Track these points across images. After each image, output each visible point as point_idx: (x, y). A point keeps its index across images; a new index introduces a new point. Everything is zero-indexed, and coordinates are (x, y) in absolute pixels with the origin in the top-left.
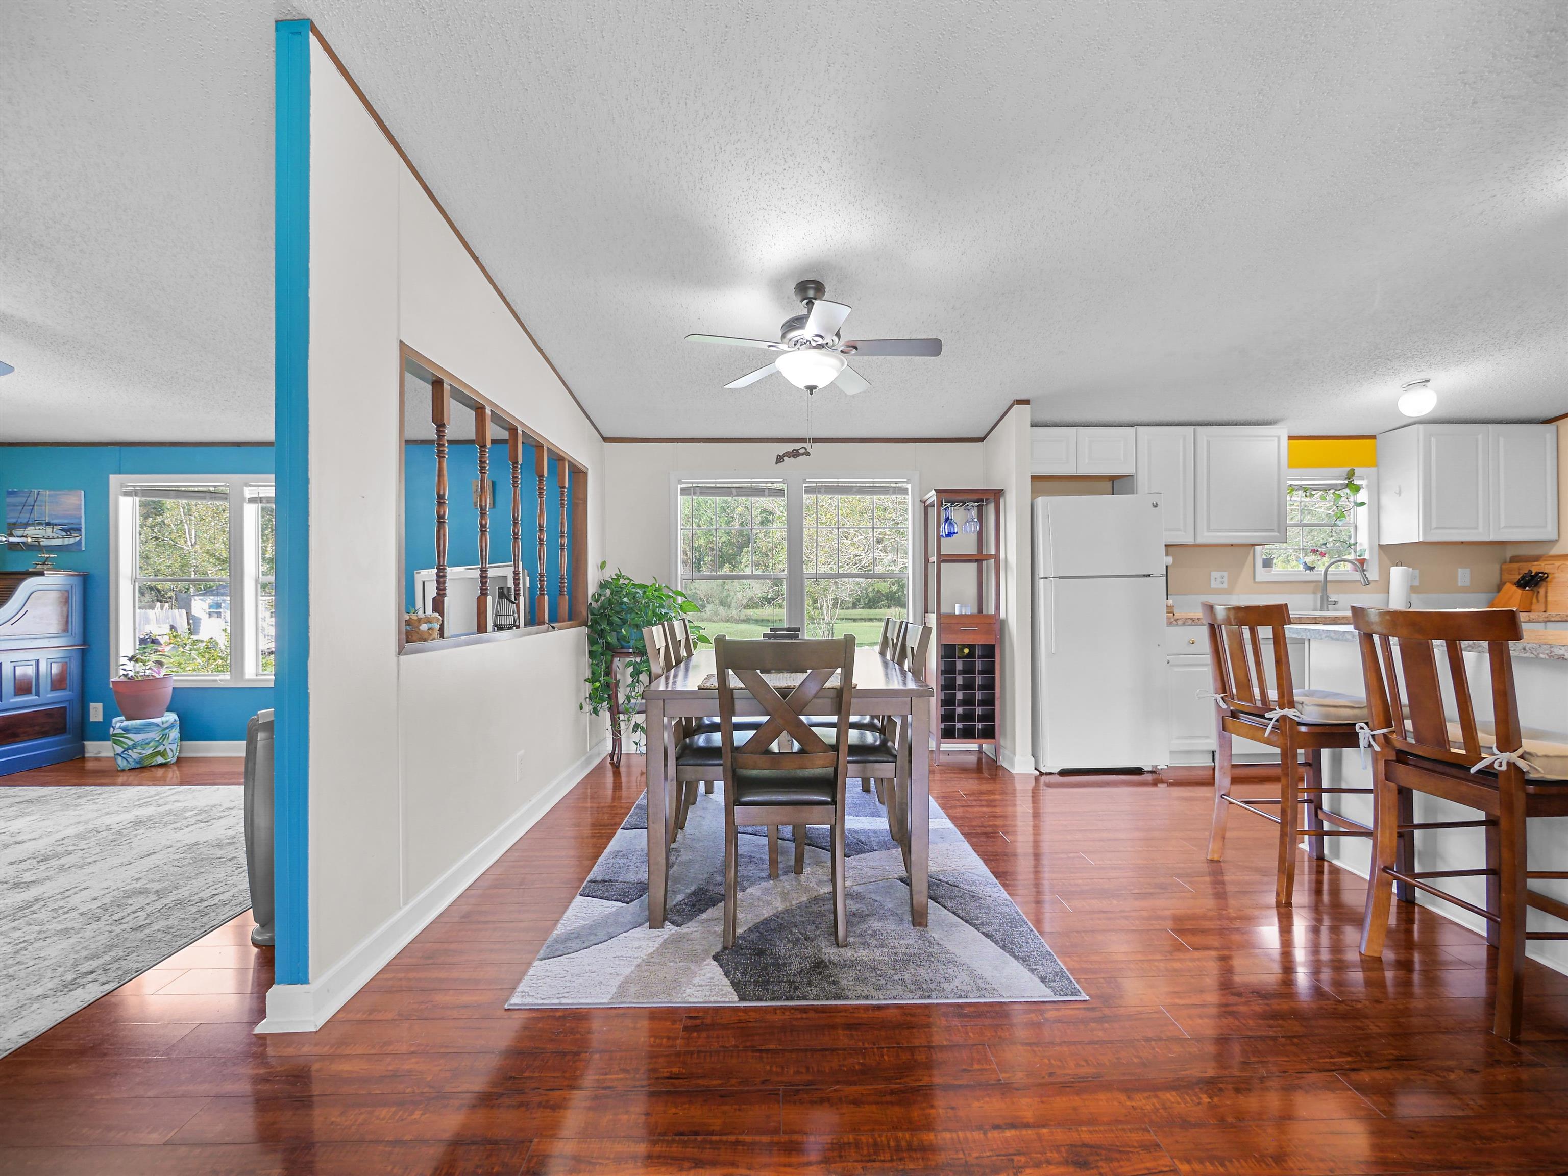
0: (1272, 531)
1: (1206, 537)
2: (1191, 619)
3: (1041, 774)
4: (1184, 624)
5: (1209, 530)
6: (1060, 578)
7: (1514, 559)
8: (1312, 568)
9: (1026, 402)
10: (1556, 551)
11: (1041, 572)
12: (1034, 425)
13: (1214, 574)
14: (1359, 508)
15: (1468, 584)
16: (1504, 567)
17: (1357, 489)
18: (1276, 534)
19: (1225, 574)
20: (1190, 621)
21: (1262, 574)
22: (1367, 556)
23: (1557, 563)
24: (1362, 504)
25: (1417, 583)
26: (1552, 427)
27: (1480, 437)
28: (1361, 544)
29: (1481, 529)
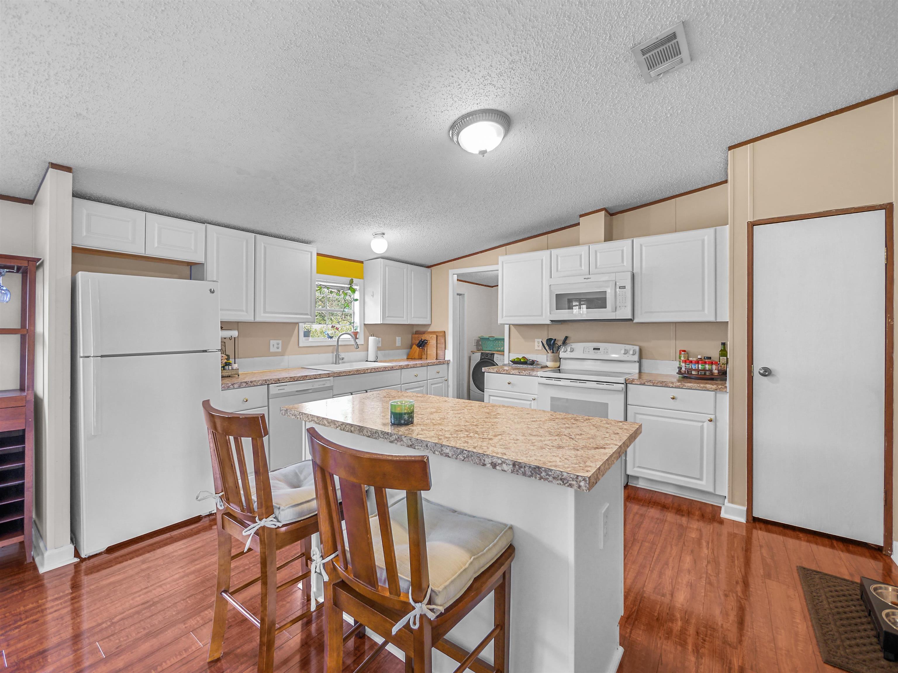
0: (307, 314)
1: (262, 317)
2: (246, 382)
3: (83, 560)
4: (239, 387)
5: (265, 312)
6: (102, 356)
7: (417, 333)
8: (331, 337)
9: (68, 169)
10: (431, 329)
11: (81, 352)
12: (76, 195)
13: (272, 342)
14: (355, 302)
15: (400, 345)
16: (413, 336)
17: (354, 291)
18: (309, 317)
19: (280, 342)
20: (244, 384)
21: (303, 341)
22: (358, 330)
23: (431, 336)
24: (357, 300)
25: (380, 345)
26: (429, 270)
27: (405, 270)
28: (356, 323)
29: (405, 318)
